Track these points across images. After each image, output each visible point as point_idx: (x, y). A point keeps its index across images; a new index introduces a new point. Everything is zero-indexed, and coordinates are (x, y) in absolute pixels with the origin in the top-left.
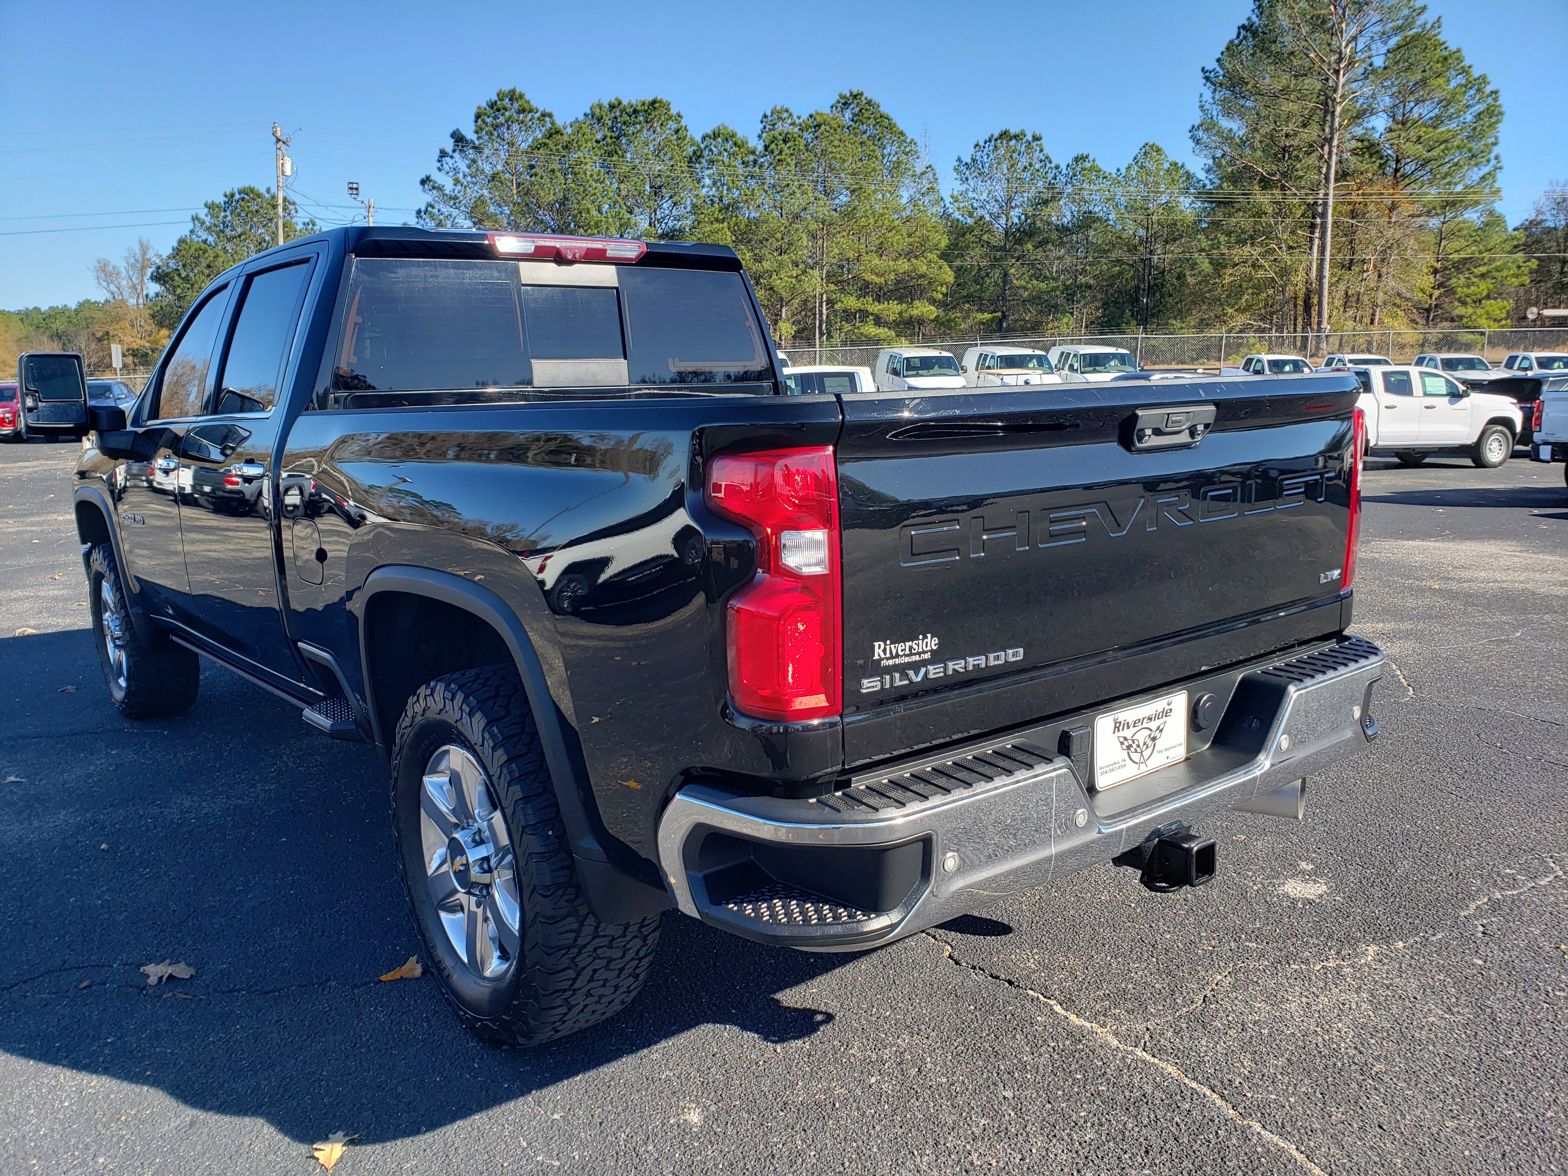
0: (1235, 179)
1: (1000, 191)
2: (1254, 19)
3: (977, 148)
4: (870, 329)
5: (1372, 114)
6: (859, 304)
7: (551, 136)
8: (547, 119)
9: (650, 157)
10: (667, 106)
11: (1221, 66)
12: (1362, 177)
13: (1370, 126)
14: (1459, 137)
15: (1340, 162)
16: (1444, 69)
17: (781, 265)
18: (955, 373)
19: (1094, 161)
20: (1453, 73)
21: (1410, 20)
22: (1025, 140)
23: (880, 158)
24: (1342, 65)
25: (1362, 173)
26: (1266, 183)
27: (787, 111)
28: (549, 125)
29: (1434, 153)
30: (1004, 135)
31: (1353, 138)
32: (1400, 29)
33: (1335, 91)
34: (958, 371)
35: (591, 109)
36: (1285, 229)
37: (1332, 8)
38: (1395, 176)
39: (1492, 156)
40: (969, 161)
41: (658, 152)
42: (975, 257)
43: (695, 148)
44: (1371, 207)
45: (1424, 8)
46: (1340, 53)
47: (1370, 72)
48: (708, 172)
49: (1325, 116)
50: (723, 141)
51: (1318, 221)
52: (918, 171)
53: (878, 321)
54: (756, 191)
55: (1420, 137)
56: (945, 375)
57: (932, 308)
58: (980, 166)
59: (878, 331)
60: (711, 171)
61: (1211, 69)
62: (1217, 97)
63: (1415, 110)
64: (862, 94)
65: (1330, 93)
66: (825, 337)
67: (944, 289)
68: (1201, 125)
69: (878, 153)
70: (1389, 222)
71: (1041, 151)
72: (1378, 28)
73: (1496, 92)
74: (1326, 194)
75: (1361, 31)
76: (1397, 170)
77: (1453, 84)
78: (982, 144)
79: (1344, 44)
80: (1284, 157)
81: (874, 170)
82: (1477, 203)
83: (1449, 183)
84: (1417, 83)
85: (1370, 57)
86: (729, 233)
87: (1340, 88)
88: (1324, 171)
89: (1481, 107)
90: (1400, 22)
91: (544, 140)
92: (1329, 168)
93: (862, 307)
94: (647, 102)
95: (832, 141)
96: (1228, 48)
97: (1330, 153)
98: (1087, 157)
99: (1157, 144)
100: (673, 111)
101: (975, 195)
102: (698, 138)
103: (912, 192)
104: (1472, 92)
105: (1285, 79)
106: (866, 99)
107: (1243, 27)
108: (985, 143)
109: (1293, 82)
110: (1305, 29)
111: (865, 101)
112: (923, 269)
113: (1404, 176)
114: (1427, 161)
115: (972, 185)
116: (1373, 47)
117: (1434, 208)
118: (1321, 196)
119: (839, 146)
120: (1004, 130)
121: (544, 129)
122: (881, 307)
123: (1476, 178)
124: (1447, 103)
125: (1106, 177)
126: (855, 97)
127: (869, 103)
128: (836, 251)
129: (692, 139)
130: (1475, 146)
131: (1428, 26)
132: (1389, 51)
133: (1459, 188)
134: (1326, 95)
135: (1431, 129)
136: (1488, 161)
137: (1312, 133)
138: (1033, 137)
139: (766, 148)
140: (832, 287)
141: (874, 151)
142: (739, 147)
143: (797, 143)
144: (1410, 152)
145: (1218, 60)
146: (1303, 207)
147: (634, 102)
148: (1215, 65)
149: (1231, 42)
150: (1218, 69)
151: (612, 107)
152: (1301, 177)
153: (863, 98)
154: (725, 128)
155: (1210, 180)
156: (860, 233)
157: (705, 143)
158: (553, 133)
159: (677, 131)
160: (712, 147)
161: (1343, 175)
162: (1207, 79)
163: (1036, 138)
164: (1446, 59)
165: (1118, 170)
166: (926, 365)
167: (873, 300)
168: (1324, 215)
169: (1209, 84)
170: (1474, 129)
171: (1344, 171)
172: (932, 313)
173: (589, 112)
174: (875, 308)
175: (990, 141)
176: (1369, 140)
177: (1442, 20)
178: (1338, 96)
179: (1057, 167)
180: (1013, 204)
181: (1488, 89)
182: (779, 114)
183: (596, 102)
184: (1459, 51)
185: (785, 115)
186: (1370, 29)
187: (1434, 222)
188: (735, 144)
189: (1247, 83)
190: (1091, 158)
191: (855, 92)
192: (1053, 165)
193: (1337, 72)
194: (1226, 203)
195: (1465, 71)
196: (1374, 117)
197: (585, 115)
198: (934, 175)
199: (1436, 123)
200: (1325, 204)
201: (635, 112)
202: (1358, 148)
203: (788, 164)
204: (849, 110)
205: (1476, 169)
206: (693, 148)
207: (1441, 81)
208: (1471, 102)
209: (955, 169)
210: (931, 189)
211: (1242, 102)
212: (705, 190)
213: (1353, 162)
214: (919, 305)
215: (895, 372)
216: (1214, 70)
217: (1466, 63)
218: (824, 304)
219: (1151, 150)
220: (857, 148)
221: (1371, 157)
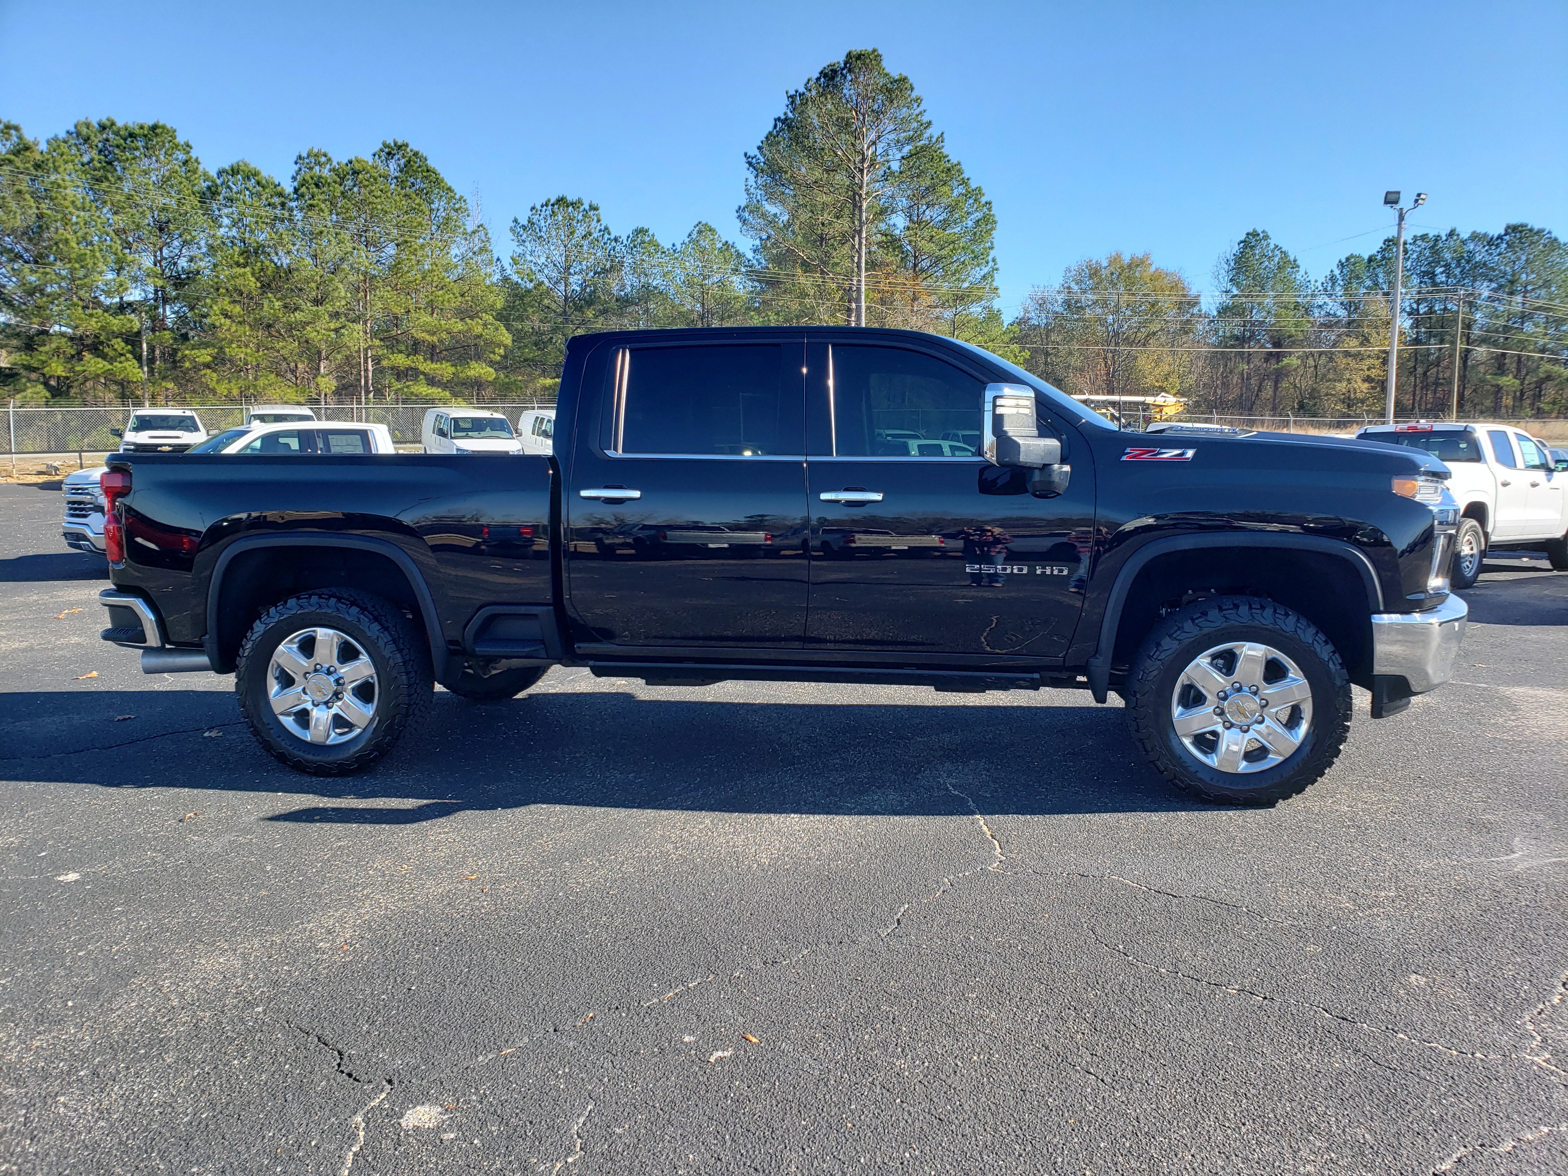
0: (778, 260)
1: (558, 255)
2: (790, 115)
3: (534, 211)
4: (422, 389)
5: (892, 212)
6: (409, 362)
7: (19, 152)
8: (13, 132)
9: (151, 187)
10: (172, 133)
11: (761, 153)
12: (887, 268)
13: (891, 222)
14: (963, 239)
15: (870, 252)
16: (948, 179)
17: (317, 317)
18: (509, 436)
19: (653, 235)
20: (956, 183)
21: (919, 133)
22: (582, 208)
23: (427, 213)
24: (865, 165)
25: (888, 265)
26: (807, 267)
27: (325, 155)
28: (15, 139)
29: (943, 252)
30: (561, 201)
31: (879, 232)
32: (910, 139)
33: (861, 188)
34: (512, 434)
35: (76, 127)
36: (826, 310)
37: (854, 113)
38: (915, 270)
39: (990, 258)
40: (526, 223)
41: (164, 183)
42: (534, 321)
43: (210, 184)
44: (897, 296)
45: (929, 123)
46: (863, 154)
47: (888, 175)
48: (226, 211)
49: (854, 210)
50: (244, 179)
51: (854, 305)
52: (470, 229)
53: (432, 381)
54: (284, 236)
55: (932, 237)
56: (498, 438)
57: (491, 370)
58: (538, 230)
59: (430, 391)
60: (230, 210)
61: (752, 155)
62: (759, 182)
63: (927, 212)
64: (407, 145)
65: (857, 189)
66: (371, 395)
67: (502, 351)
68: (747, 207)
69: (425, 207)
70: (912, 311)
71: (598, 221)
72: (892, 136)
73: (990, 203)
74: (859, 281)
75: (879, 137)
76: (915, 265)
77: (956, 193)
78: (538, 207)
79: (866, 146)
80: (821, 245)
81: (420, 224)
82: (980, 299)
83: (958, 279)
84: (927, 189)
85: (888, 161)
86: (253, 279)
87: (865, 185)
88: (856, 260)
89: (978, 215)
90: (911, 133)
91: (8, 156)
92: (860, 258)
93: (413, 365)
94: (146, 126)
95: (372, 191)
96: (767, 138)
97: (860, 243)
98: (647, 231)
99: (709, 224)
100: (181, 139)
101: (532, 258)
102: (213, 173)
103: (463, 250)
104: (971, 201)
105: (818, 174)
106: (411, 151)
107: (779, 119)
108: (542, 206)
109: (826, 176)
110: (833, 130)
111: (411, 154)
112: (479, 330)
113: (923, 270)
114: (939, 259)
115: (529, 248)
116: (890, 152)
117: (948, 301)
118: (855, 283)
119: (380, 197)
120: (561, 196)
121: (8, 143)
122: (434, 366)
123: (978, 276)
124: (952, 208)
125: (664, 252)
126: (400, 148)
127: (416, 154)
128: (380, 305)
129: (205, 174)
130: (978, 248)
131: (934, 140)
132: (903, 158)
133: (966, 285)
134: (853, 191)
135: (941, 231)
136: (987, 263)
137: (844, 224)
138: (590, 206)
139: (296, 190)
140: (377, 342)
141: (419, 205)
142: (263, 187)
143: (331, 188)
144: (926, 250)
145: (759, 148)
146: (840, 292)
147: (130, 124)
148: (757, 152)
149: (770, 133)
150: (759, 156)
151: (103, 128)
152: (837, 264)
153: (408, 150)
154: (245, 165)
155: (757, 260)
156: (407, 290)
157: (221, 179)
158: (23, 148)
159: (185, 163)
160: (230, 184)
161: (872, 265)
162: (750, 164)
163: (594, 208)
164: (949, 170)
165: (674, 245)
166: (478, 426)
167: (425, 360)
168: (858, 300)
169: (751, 169)
170: (975, 234)
171: (873, 262)
172: (490, 374)
173: (72, 129)
174: (428, 367)
175: (547, 205)
176: (891, 236)
177: (944, 135)
178: (863, 192)
179: (616, 240)
180: (572, 271)
181: (983, 200)
182: (316, 158)
183: (83, 119)
184: (959, 164)
185: (323, 159)
186: (887, 136)
187: (948, 314)
188: (258, 183)
189: (786, 172)
190: (651, 233)
191: (400, 142)
192: (612, 237)
193: (861, 171)
194: (773, 283)
195: (964, 182)
196: (895, 215)
197: (68, 132)
198: (486, 234)
199: (945, 224)
200: (859, 290)
201: (132, 135)
202: (883, 241)
203: (322, 211)
204: (393, 161)
205: (978, 269)
206: (207, 183)
207: (946, 189)
208: (970, 210)
209: (512, 230)
210: (483, 250)
211: (782, 189)
212: (222, 230)
213: (880, 254)
214: (476, 365)
215: (442, 433)
216: (755, 156)
217: (966, 175)
218: (370, 360)
219: (704, 229)
220: (401, 200)
221: (894, 250)
